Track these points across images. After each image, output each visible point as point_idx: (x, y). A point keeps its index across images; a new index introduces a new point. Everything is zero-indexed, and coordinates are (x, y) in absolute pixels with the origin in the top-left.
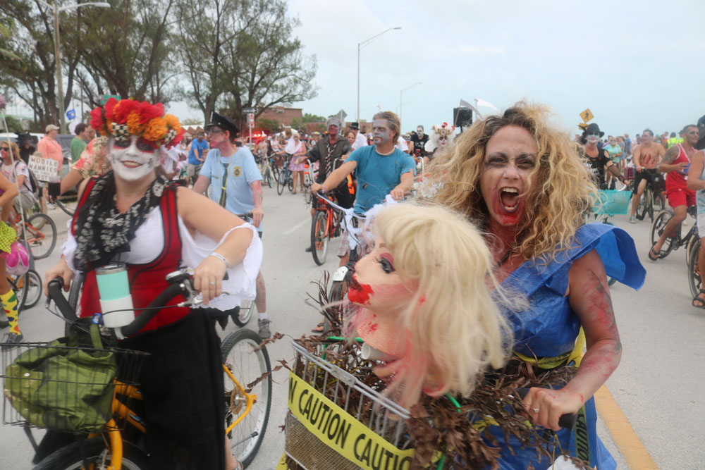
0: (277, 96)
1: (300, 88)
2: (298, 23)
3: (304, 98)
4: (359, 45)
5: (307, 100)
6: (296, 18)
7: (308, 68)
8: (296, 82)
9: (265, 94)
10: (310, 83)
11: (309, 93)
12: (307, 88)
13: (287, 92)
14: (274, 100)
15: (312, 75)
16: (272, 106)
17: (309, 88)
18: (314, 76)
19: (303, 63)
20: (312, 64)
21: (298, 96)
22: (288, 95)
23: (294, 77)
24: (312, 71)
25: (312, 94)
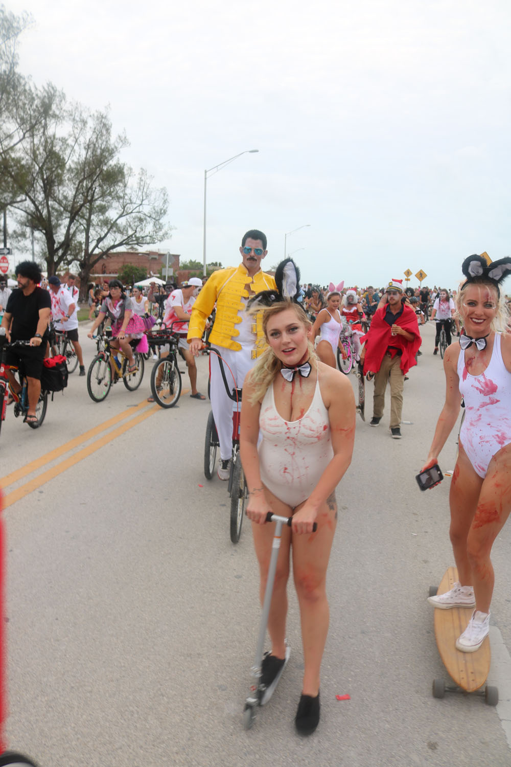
0: (119, 238)
1: (149, 228)
2: (124, 141)
3: (156, 241)
4: (206, 172)
5: (159, 242)
6: (123, 136)
7: (159, 204)
8: (141, 220)
9: (106, 235)
10: (161, 221)
11: (159, 234)
12: (158, 227)
13: (130, 232)
14: (116, 243)
15: (162, 212)
16: (112, 251)
17: (160, 229)
18: (165, 212)
19: (152, 198)
20: (163, 199)
21: (148, 238)
22: (132, 236)
23: (139, 215)
24: (162, 207)
25: (163, 235)
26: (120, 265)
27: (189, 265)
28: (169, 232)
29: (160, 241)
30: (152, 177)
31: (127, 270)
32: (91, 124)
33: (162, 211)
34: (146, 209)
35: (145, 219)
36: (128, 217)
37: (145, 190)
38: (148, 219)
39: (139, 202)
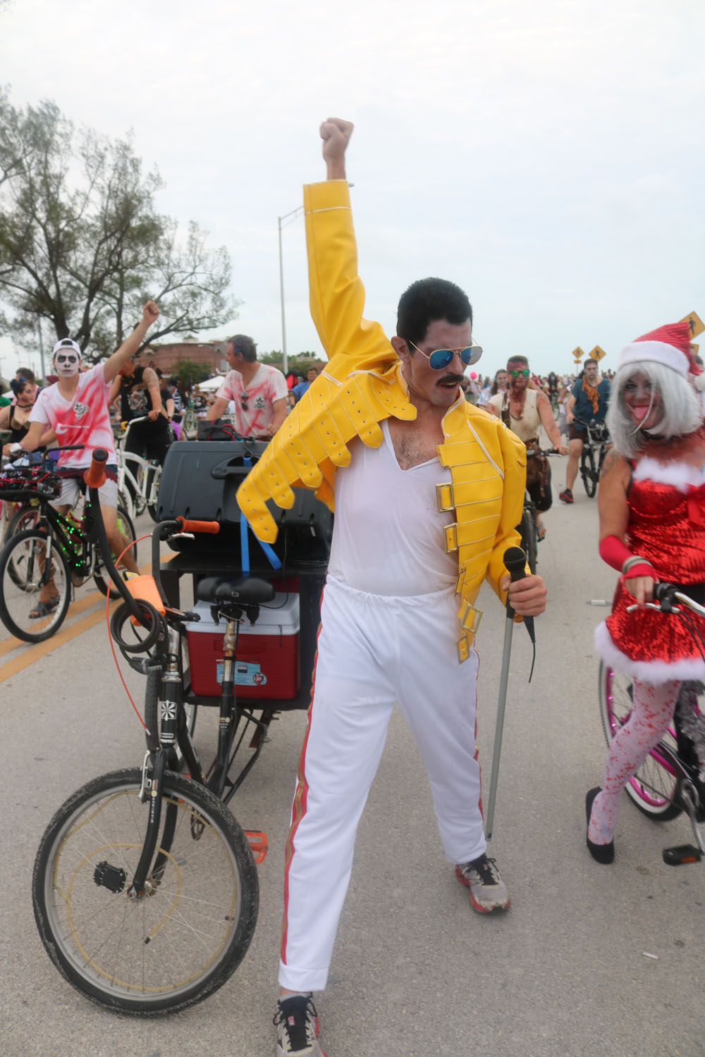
1: (206, 306)
3: (218, 324)
5: (221, 325)
6: (155, 174)
7: (218, 272)
8: (194, 295)
10: (221, 295)
11: (221, 313)
12: (219, 303)
13: (180, 313)
14: (161, 330)
15: (223, 283)
16: (155, 342)
17: (222, 306)
18: (227, 283)
19: (209, 263)
20: (224, 263)
21: (206, 320)
22: (181, 318)
23: (191, 287)
24: (223, 275)
25: (227, 315)
26: (175, 362)
27: (271, 357)
28: (234, 309)
29: (223, 323)
30: (207, 233)
31: (183, 368)
32: (110, 160)
33: (224, 281)
34: (201, 279)
35: (200, 293)
36: (175, 291)
37: (198, 253)
38: (204, 293)
39: (190, 270)
